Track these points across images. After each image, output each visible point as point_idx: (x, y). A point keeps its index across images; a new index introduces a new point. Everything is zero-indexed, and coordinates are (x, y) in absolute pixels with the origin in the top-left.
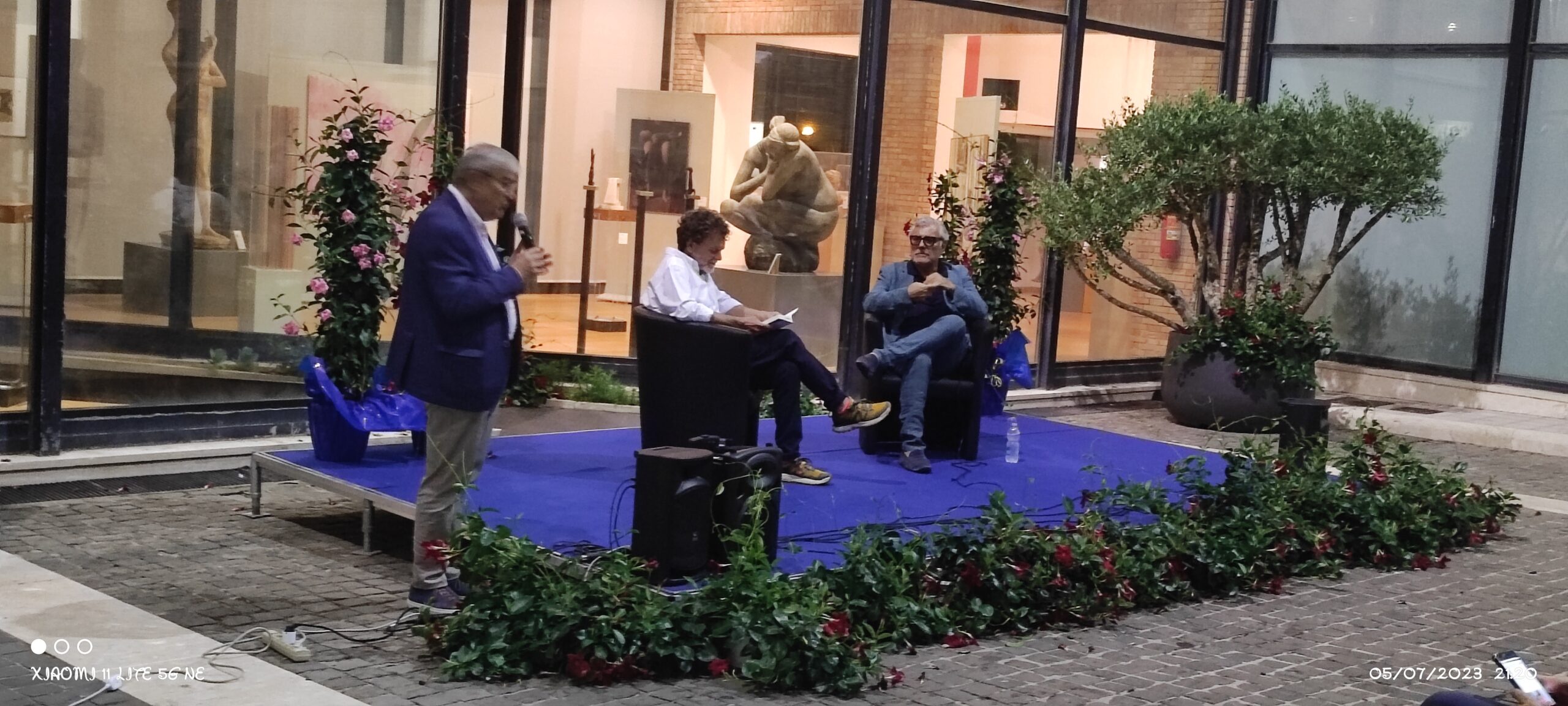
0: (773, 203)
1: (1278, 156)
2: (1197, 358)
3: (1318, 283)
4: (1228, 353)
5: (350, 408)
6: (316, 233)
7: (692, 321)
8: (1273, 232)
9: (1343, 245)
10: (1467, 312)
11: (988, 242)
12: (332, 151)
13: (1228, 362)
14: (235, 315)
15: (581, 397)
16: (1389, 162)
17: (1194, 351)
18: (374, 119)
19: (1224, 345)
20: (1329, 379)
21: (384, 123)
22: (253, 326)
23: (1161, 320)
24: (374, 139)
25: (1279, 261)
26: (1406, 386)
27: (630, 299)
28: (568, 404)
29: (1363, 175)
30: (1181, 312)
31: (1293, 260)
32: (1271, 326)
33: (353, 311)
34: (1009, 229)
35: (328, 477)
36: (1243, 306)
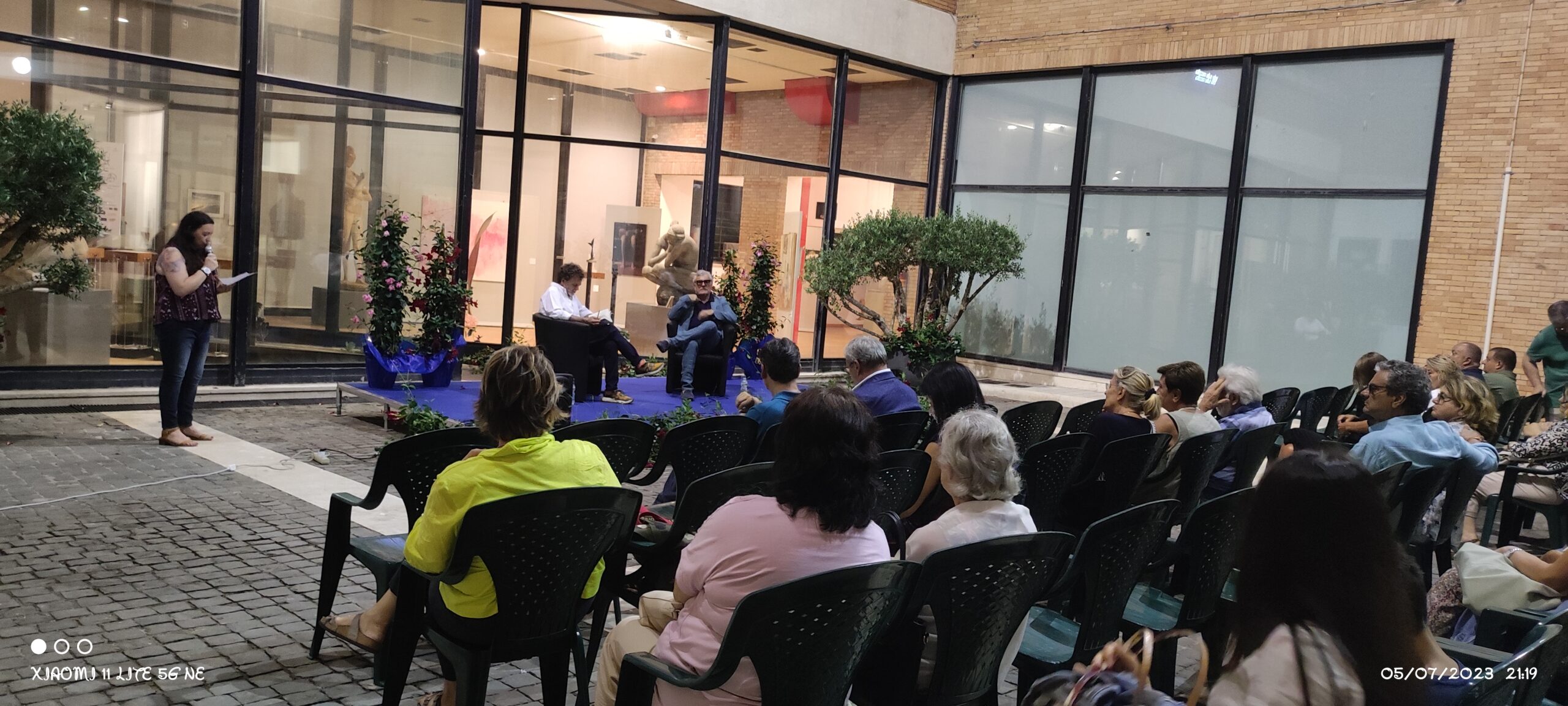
0: (671, 268)
3: (957, 314)
4: (904, 352)
9: (970, 293)
10: (1050, 332)
13: (905, 356)
19: (902, 347)
20: (980, 370)
26: (1018, 373)
29: (975, 255)
30: (883, 330)
32: (927, 337)
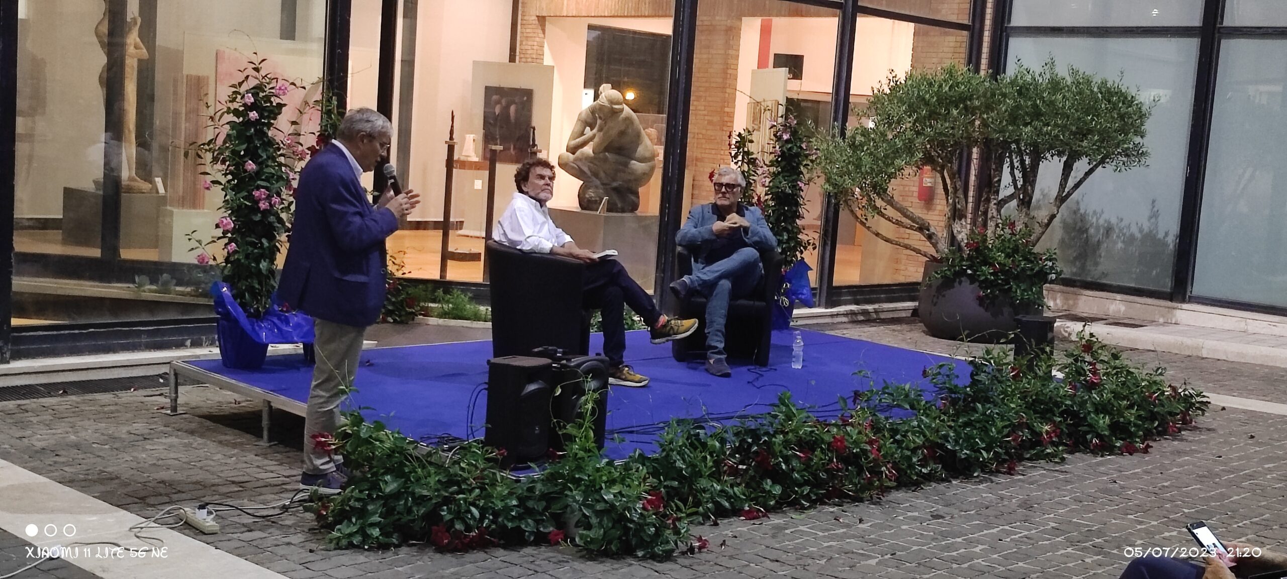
0: (601, 155)
1: (1014, 118)
2: (948, 283)
3: (1046, 221)
4: (972, 279)
5: (253, 325)
6: (223, 180)
7: (535, 253)
8: (1010, 180)
9: (1067, 190)
10: (1166, 245)
11: (778, 188)
12: (236, 112)
13: (973, 286)
14: (156, 247)
15: (444, 315)
16: (1104, 123)
17: (945, 277)
18: (271, 86)
19: (969, 272)
20: (1055, 300)
21: (280, 89)
22: (171, 258)
23: (918, 251)
24: (271, 102)
25: (1014, 203)
26: (1117, 305)
27: (484, 235)
28: (433, 321)
29: (1083, 133)
30: (935, 245)
31: (1026, 202)
32: (1008, 256)
33: (254, 245)
34: (795, 177)
35: (233, 381)
36: (985, 241)
